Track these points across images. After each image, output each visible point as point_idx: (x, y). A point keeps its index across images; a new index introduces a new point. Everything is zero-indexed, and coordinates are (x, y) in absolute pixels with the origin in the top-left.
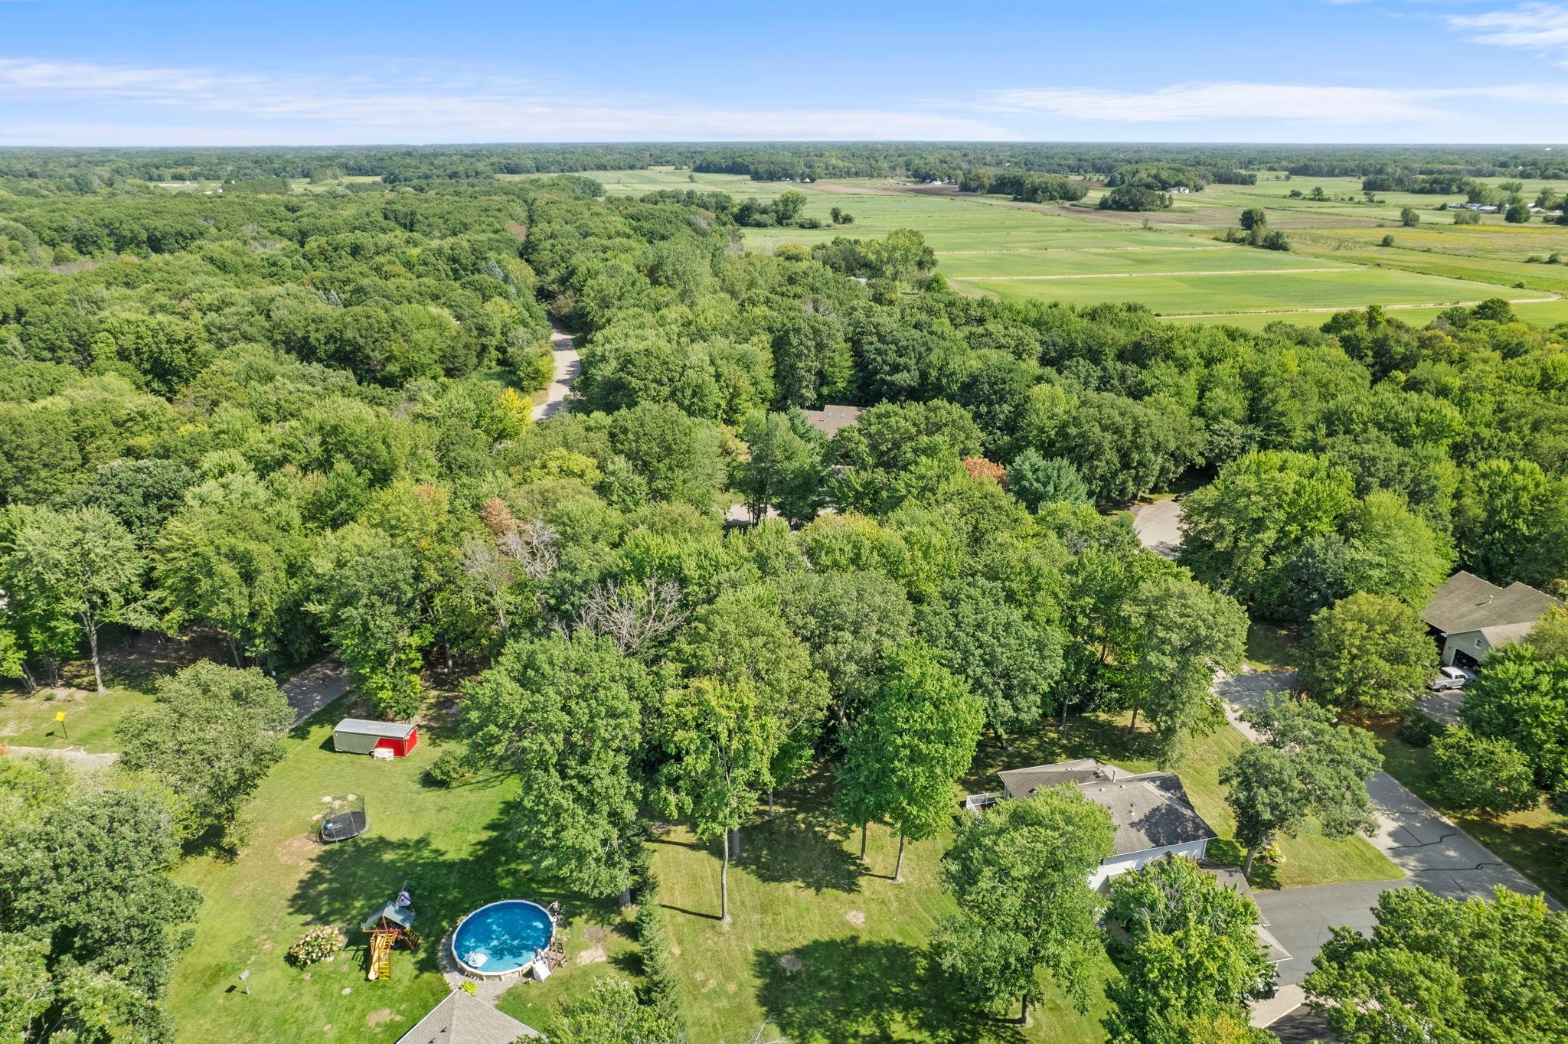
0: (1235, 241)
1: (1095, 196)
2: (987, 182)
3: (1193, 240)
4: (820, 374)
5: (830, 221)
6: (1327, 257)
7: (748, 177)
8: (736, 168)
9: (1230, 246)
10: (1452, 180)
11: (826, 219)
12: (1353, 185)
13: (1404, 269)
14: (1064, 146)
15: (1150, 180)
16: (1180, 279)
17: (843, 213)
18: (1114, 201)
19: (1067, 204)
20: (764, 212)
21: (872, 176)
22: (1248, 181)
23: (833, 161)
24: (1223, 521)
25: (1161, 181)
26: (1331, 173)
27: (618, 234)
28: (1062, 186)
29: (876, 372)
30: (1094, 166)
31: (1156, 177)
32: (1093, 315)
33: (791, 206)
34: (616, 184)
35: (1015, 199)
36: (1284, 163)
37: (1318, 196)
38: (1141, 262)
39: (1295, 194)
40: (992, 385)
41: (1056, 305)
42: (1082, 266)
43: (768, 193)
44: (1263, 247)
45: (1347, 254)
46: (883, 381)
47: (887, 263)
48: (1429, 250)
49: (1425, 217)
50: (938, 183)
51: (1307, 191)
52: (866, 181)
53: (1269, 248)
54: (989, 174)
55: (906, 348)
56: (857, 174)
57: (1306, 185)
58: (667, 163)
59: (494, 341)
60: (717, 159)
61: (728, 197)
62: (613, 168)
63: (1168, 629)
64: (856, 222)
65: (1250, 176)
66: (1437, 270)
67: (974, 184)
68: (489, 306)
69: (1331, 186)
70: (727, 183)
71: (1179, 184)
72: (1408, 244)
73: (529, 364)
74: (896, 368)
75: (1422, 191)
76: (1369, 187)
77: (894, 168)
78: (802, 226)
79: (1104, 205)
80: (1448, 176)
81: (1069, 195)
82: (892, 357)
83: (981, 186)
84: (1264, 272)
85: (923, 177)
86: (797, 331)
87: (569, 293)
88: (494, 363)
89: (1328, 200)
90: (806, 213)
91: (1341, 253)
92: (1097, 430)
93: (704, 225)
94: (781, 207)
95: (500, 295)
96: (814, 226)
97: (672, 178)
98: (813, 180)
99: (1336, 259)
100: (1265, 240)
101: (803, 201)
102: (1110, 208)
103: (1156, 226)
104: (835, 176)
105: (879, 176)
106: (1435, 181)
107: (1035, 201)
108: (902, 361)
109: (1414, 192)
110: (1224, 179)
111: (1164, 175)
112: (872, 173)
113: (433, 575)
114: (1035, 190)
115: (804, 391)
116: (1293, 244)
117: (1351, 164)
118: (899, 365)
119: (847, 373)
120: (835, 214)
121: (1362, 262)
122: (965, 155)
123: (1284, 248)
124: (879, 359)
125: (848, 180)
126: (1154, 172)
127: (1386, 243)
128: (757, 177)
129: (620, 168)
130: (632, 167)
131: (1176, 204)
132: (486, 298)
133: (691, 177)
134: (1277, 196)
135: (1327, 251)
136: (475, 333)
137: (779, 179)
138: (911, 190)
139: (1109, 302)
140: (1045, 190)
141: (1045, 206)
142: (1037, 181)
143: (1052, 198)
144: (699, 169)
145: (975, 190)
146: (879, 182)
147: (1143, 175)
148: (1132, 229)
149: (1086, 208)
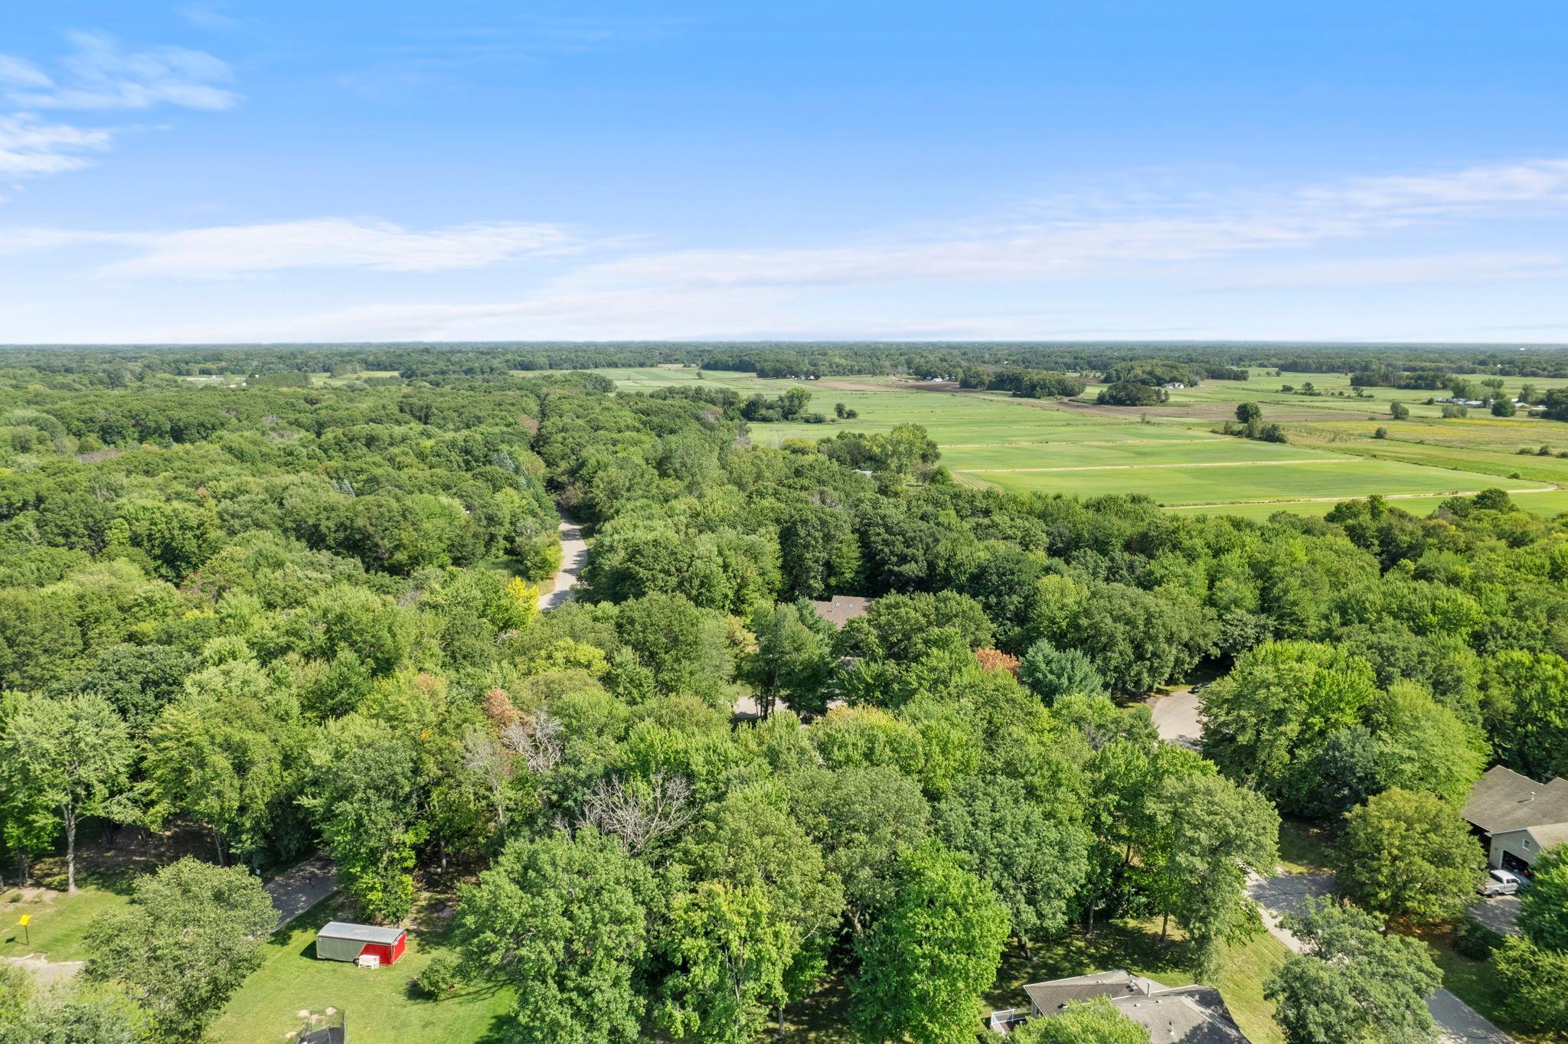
0: (1232, 433)
1: (1093, 391)
2: (986, 379)
3: (1191, 433)
4: (828, 564)
5: (835, 416)
6: (1324, 449)
7: (754, 374)
8: (742, 366)
9: (1228, 439)
10: (1435, 377)
11: (831, 414)
12: (1343, 381)
13: (1400, 460)
14: (1060, 345)
15: (1145, 376)
16: (1180, 471)
17: (847, 409)
18: (1111, 397)
19: (1066, 399)
20: (770, 407)
21: (874, 374)
22: (1241, 377)
23: (837, 360)
24: (1244, 713)
25: (1156, 377)
26: (1319, 369)
27: (628, 427)
28: (1060, 382)
29: (884, 562)
30: (1089, 363)
31: (1150, 373)
32: (1098, 506)
33: (796, 402)
34: (626, 381)
35: (1014, 395)
36: (1274, 360)
37: (1308, 390)
38: (1142, 454)
39: (1287, 389)
40: (1000, 575)
41: (1058, 497)
42: (1083, 459)
43: (773, 390)
44: (1260, 439)
45: (1342, 445)
46: (891, 571)
47: (892, 456)
48: (1421, 442)
49: (1414, 411)
50: (939, 380)
51: (1298, 386)
52: (868, 378)
53: (1266, 440)
54: (989, 371)
55: (913, 539)
56: (860, 372)
57: (1297, 380)
58: (677, 361)
59: (501, 531)
60: (725, 358)
61: (735, 394)
62: (623, 366)
63: (1196, 827)
64: (860, 417)
65: (1243, 372)
66: (1434, 462)
67: (974, 381)
68: (499, 496)
69: (1319, 381)
70: (734, 380)
71: (1173, 380)
72: (1399, 436)
73: (537, 553)
74: (903, 559)
75: (1407, 387)
76: (1357, 383)
77: (895, 366)
78: (807, 421)
79: (1101, 401)
80: (1431, 373)
81: (1067, 391)
82: (899, 548)
83: (981, 383)
84: (1264, 463)
85: (924, 374)
86: (805, 522)
87: (579, 484)
88: (501, 553)
89: (1319, 394)
90: (811, 408)
91: (1336, 444)
92: (1109, 621)
93: (711, 419)
94: (787, 403)
95: (511, 485)
96: (819, 420)
97: (680, 375)
98: (817, 377)
99: (1332, 451)
100: (1262, 432)
101: (809, 397)
102: (1108, 403)
103: (1153, 420)
104: (838, 373)
105: (882, 373)
106: (1420, 378)
107: (1034, 397)
108: (909, 551)
109: (1400, 387)
110: (1217, 375)
111: (1159, 372)
112: (875, 371)
113: (432, 769)
114: (1033, 387)
115: (811, 582)
116: (1290, 436)
117: (1338, 362)
118: (906, 556)
119: (855, 564)
120: (840, 410)
121: (1358, 453)
122: (964, 354)
123: (1280, 440)
124: (886, 550)
125: (851, 378)
126: (1149, 368)
127: (1379, 435)
128: (763, 374)
129: (630, 366)
130: (641, 365)
131: (1172, 399)
132: (497, 489)
133: (699, 375)
134: (1270, 391)
135: (1323, 444)
136: (484, 522)
137: (784, 377)
138: (912, 387)
139: (1113, 493)
140: (1044, 386)
141: (1043, 402)
142: (1036, 378)
143: (1051, 394)
144: (707, 367)
145: (975, 387)
146: (882, 379)
147: (1138, 371)
148: (1131, 423)
149: (1087, 404)
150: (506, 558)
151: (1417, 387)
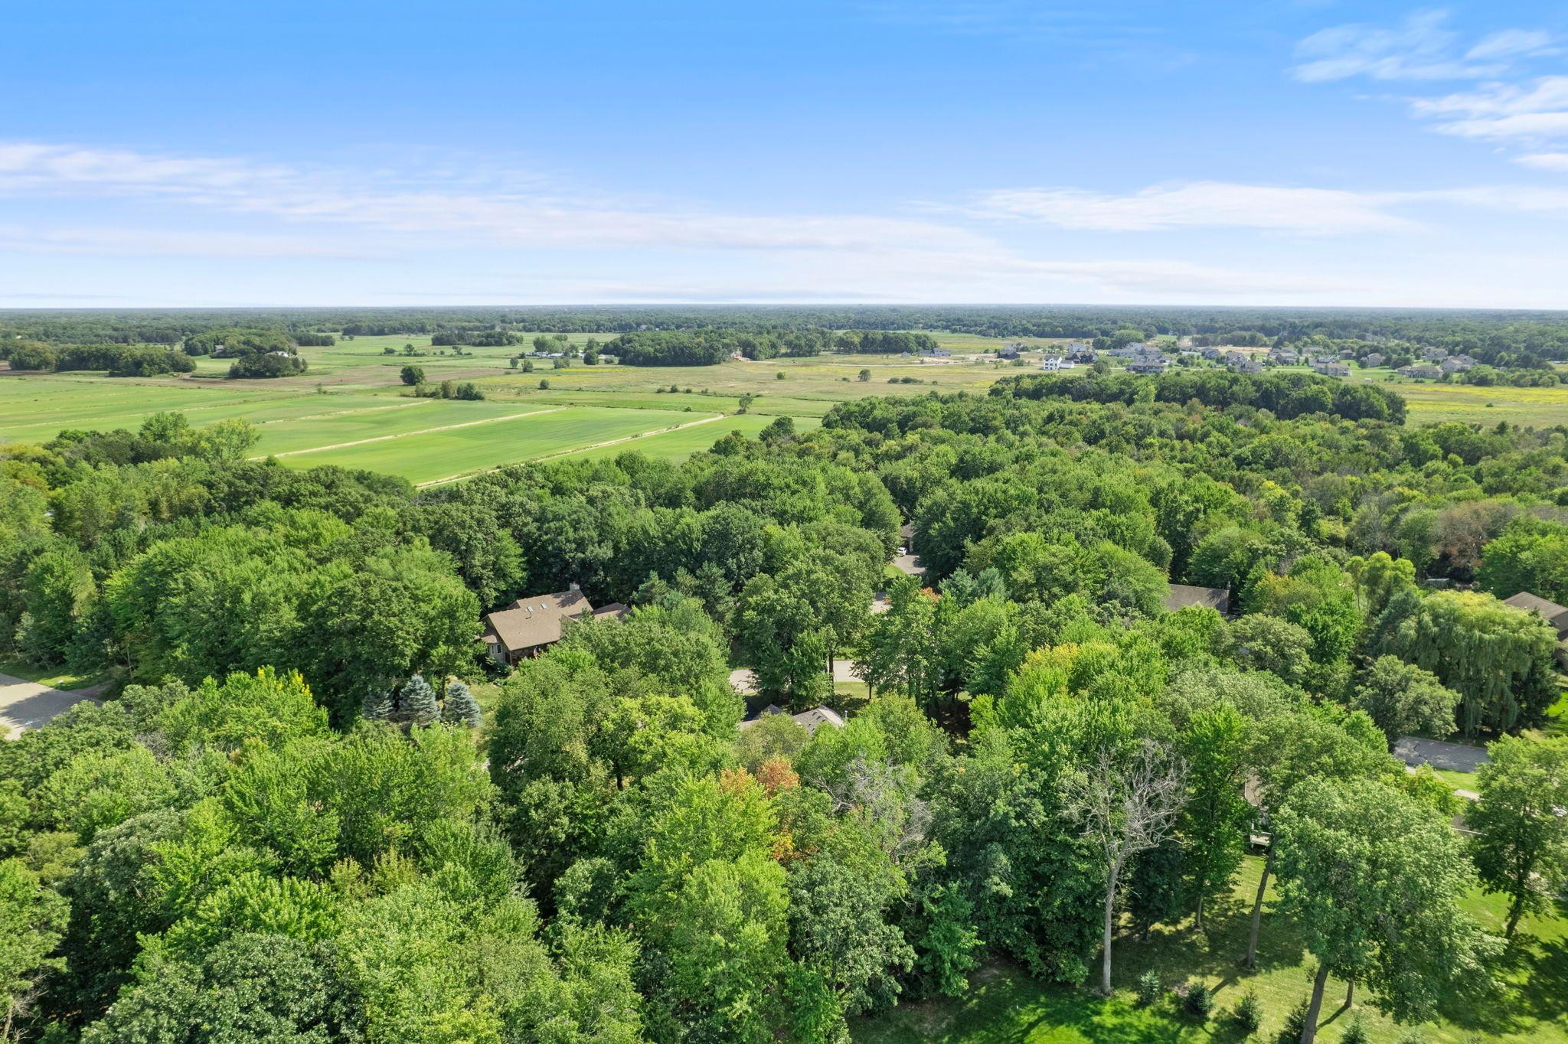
0: (425, 396)
1: (214, 366)
2: (52, 358)
3: (382, 398)
6: (523, 402)
9: (428, 401)
12: (428, 340)
13: (595, 405)
15: (242, 346)
18: (246, 369)
19: (187, 376)
22: (326, 342)
25: (254, 346)
28: (167, 357)
31: (247, 343)
35: (112, 375)
37: (414, 351)
38: (380, 423)
44: (457, 398)
45: (531, 397)
48: (580, 390)
51: (398, 348)
53: (463, 398)
57: (396, 342)
67: (33, 361)
71: (274, 349)
72: (555, 386)
75: (481, 344)
79: (234, 375)
81: (178, 366)
83: (45, 363)
84: (501, 419)
89: (423, 355)
91: (523, 397)
99: (533, 402)
100: (459, 390)
102: (243, 376)
103: (327, 389)
106: (488, 336)
107: (142, 375)
109: (475, 345)
110: (304, 342)
114: (138, 364)
116: (486, 394)
117: (397, 325)
123: (478, 397)
126: (239, 338)
127: (544, 386)
131: (310, 368)
134: (374, 355)
135: (512, 397)
140: (152, 363)
141: (160, 379)
143: (162, 371)
145: (38, 368)
147: (233, 341)
148: (308, 395)
149: (213, 378)
151: (488, 344)
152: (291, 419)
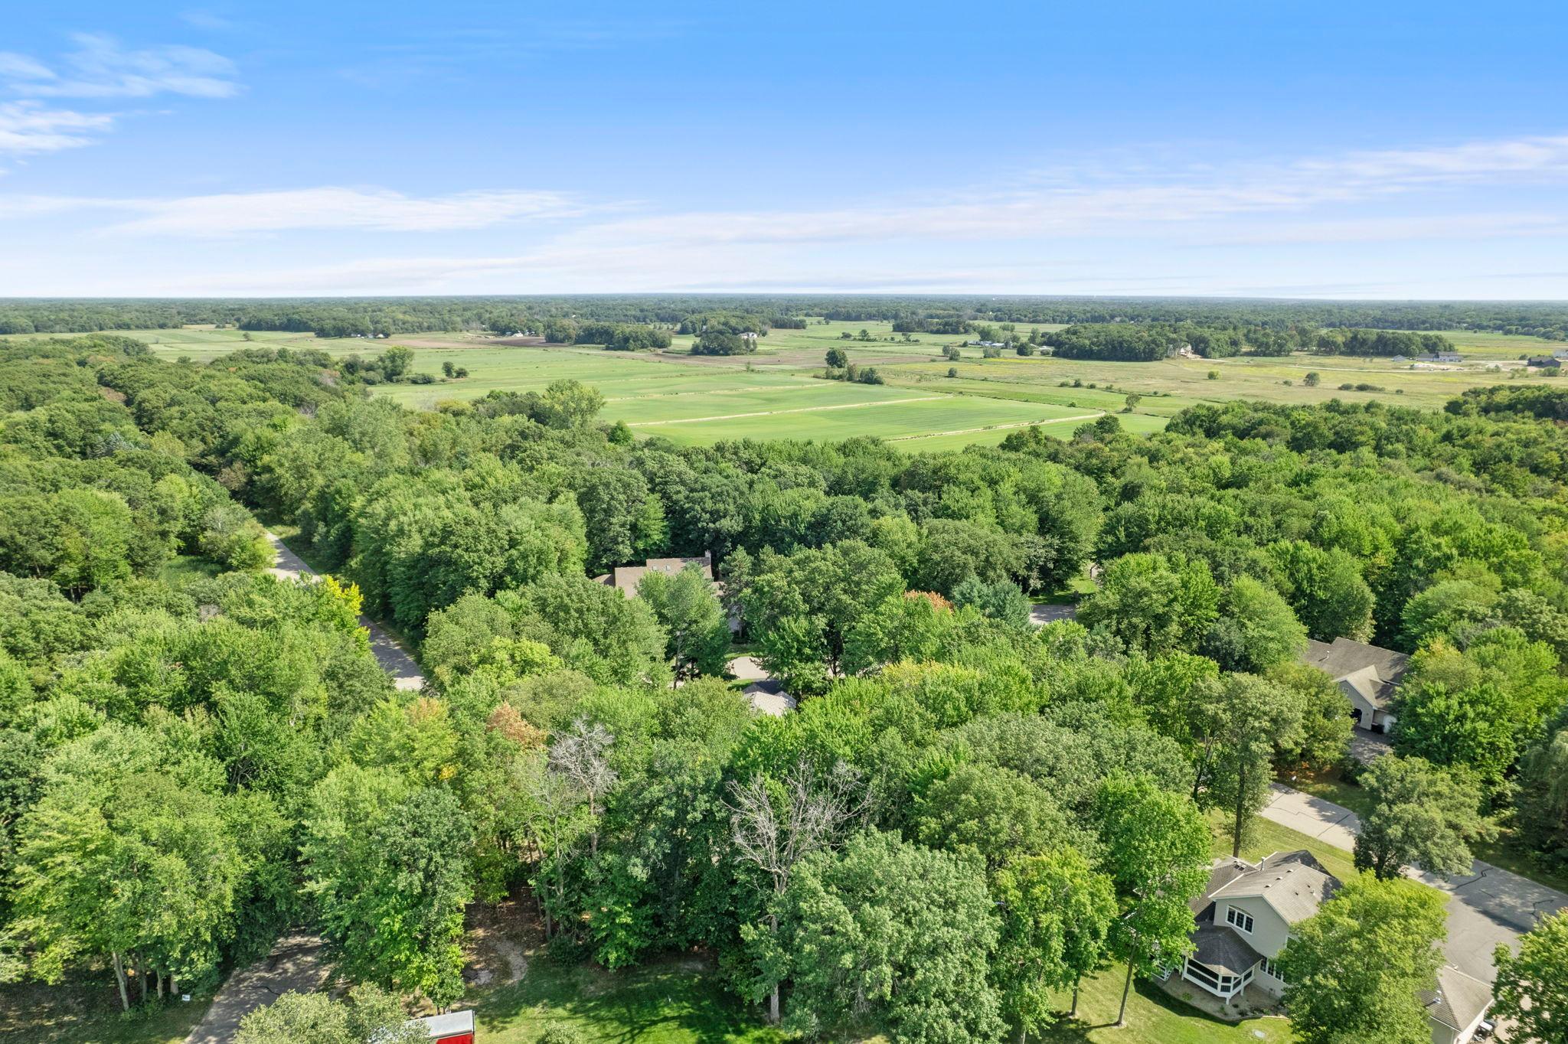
0: (834, 378)
1: (687, 342)
2: (573, 333)
3: (796, 378)
4: (634, 528)
5: (444, 376)
6: (917, 388)
7: (312, 334)
8: (292, 324)
9: (832, 383)
10: (958, 323)
11: (439, 374)
12: (887, 327)
13: (982, 395)
14: (624, 298)
15: (721, 327)
16: (828, 415)
17: (456, 367)
18: (705, 347)
19: (660, 351)
20: (370, 368)
21: (446, 330)
22: (799, 326)
23: (401, 316)
25: (731, 327)
26: (870, 317)
27: (251, 397)
28: (651, 334)
29: (696, 520)
30: (657, 315)
31: (725, 324)
33: (399, 362)
34: (165, 346)
35: (607, 349)
36: (817, 310)
37: (865, 336)
38: (770, 401)
39: (846, 336)
40: (844, 522)
42: (724, 408)
43: (367, 349)
44: (859, 381)
45: (929, 384)
46: (705, 530)
48: (985, 380)
49: (964, 353)
50: (519, 335)
51: (856, 333)
52: (441, 335)
53: (865, 382)
54: (572, 325)
55: (720, 494)
56: (429, 329)
57: (854, 328)
58: (203, 321)
59: (176, 527)
60: (268, 316)
61: (326, 355)
62: (138, 327)
64: (471, 376)
65: (802, 321)
66: (1012, 397)
67: (560, 336)
68: (162, 487)
69: (874, 328)
70: (290, 341)
71: (747, 330)
72: (964, 374)
73: (243, 549)
74: (716, 516)
75: (938, 332)
76: (897, 328)
77: (467, 322)
78: (415, 382)
79: (695, 351)
80: (955, 319)
81: (659, 343)
82: (709, 505)
83: (568, 337)
85: (501, 329)
87: (237, 465)
88: (174, 553)
89: (873, 340)
90: (415, 368)
91: (923, 384)
93: (330, 383)
94: (388, 363)
95: (172, 471)
96: (427, 381)
97: (217, 337)
98: (387, 336)
99: (925, 389)
100: (860, 376)
101: (411, 355)
102: (702, 353)
103: (756, 367)
104: (407, 331)
105: (454, 329)
106: (946, 324)
107: (628, 349)
108: (721, 506)
109: (932, 332)
110: (780, 325)
111: (733, 322)
112: (446, 327)
114: (626, 340)
115: (621, 547)
116: (885, 380)
117: (873, 311)
118: (718, 511)
119: (659, 525)
120: (448, 369)
121: (936, 390)
122: (530, 308)
123: (880, 382)
124: (697, 507)
125: (422, 335)
126: (722, 320)
127: (952, 374)
128: (322, 333)
129: (147, 327)
130: (162, 326)
131: (759, 348)
133: (245, 336)
134: (831, 338)
135: (912, 383)
136: (157, 518)
137: (349, 335)
138: (497, 343)
140: (636, 339)
141: (639, 354)
142: (627, 330)
143: (643, 346)
144: (248, 327)
145: (562, 341)
146: (459, 336)
147: (713, 322)
148: (737, 372)
149: (679, 354)
150: (181, 559)
151: (945, 332)
152: (701, 392)
